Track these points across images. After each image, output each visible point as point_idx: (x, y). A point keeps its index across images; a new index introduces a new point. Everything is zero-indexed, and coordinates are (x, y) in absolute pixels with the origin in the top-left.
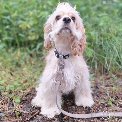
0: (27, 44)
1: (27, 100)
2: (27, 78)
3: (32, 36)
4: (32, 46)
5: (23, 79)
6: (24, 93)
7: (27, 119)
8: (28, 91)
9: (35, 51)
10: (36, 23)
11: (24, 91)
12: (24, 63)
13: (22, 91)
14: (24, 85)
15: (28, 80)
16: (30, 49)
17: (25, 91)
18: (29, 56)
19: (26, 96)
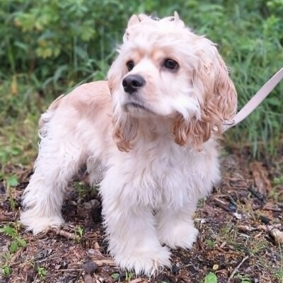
0: (32, 66)
2: (31, 141)
3: (44, 48)
4: (45, 72)
5: (23, 143)
9: (51, 83)
10: (56, 18)
11: (26, 167)
12: (26, 109)
13: (20, 165)
14: (26, 154)
15: (33, 144)
16: (39, 77)
17: (28, 167)
18: (37, 95)
19: (29, 176)
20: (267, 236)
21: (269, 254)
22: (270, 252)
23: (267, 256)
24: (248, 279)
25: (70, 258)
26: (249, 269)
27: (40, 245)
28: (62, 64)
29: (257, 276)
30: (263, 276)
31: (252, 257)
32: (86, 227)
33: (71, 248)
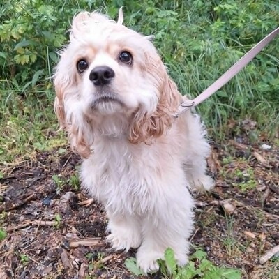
0: (12, 73)
1: (14, 178)
2: (14, 141)
3: (21, 55)
4: (24, 77)
5: (7, 143)
6: (9, 166)
7: (14, 206)
8: (18, 163)
11: (10, 164)
12: (8, 112)
13: (5, 163)
14: (10, 152)
15: (16, 143)
16: (20, 82)
17: (13, 164)
18: (18, 98)
19: (14, 171)
20: (217, 209)
21: (219, 225)
22: (219, 223)
23: (217, 227)
24: (201, 248)
25: (50, 244)
26: (202, 239)
27: (24, 233)
28: (39, 69)
29: (209, 245)
30: (214, 244)
31: (205, 229)
32: (65, 214)
33: (51, 234)
